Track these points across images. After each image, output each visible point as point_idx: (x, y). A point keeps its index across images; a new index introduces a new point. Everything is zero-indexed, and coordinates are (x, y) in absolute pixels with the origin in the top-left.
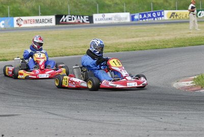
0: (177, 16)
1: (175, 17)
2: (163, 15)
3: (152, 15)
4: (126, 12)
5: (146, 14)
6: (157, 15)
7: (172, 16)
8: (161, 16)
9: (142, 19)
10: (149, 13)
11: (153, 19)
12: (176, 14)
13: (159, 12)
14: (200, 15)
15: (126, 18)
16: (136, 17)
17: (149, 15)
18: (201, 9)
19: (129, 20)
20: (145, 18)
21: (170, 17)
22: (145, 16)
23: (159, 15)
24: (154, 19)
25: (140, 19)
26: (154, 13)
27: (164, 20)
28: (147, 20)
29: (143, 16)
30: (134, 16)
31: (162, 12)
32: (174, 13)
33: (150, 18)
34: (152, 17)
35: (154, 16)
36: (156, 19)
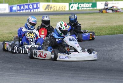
0: (51, 8)
1: (50, 9)
2: (38, 7)
3: (28, 7)
4: (5, 3)
5: (23, 5)
6: (33, 6)
7: (47, 8)
8: (37, 8)
9: (20, 10)
10: (26, 5)
11: (29, 11)
12: (50, 7)
13: (35, 4)
14: (72, 8)
15: (5, 9)
16: (14, 8)
17: (26, 7)
18: (73, 2)
19: (7, 11)
20: (23, 10)
21: (45, 9)
22: (22, 7)
23: (35, 7)
24: (31, 11)
25: (18, 10)
26: (31, 5)
27: (39, 12)
28: (24, 11)
29: (20, 7)
30: (12, 7)
31: (38, 4)
32: (48, 6)
33: (26, 9)
34: (29, 9)
35: (31, 8)
36: (32, 11)
